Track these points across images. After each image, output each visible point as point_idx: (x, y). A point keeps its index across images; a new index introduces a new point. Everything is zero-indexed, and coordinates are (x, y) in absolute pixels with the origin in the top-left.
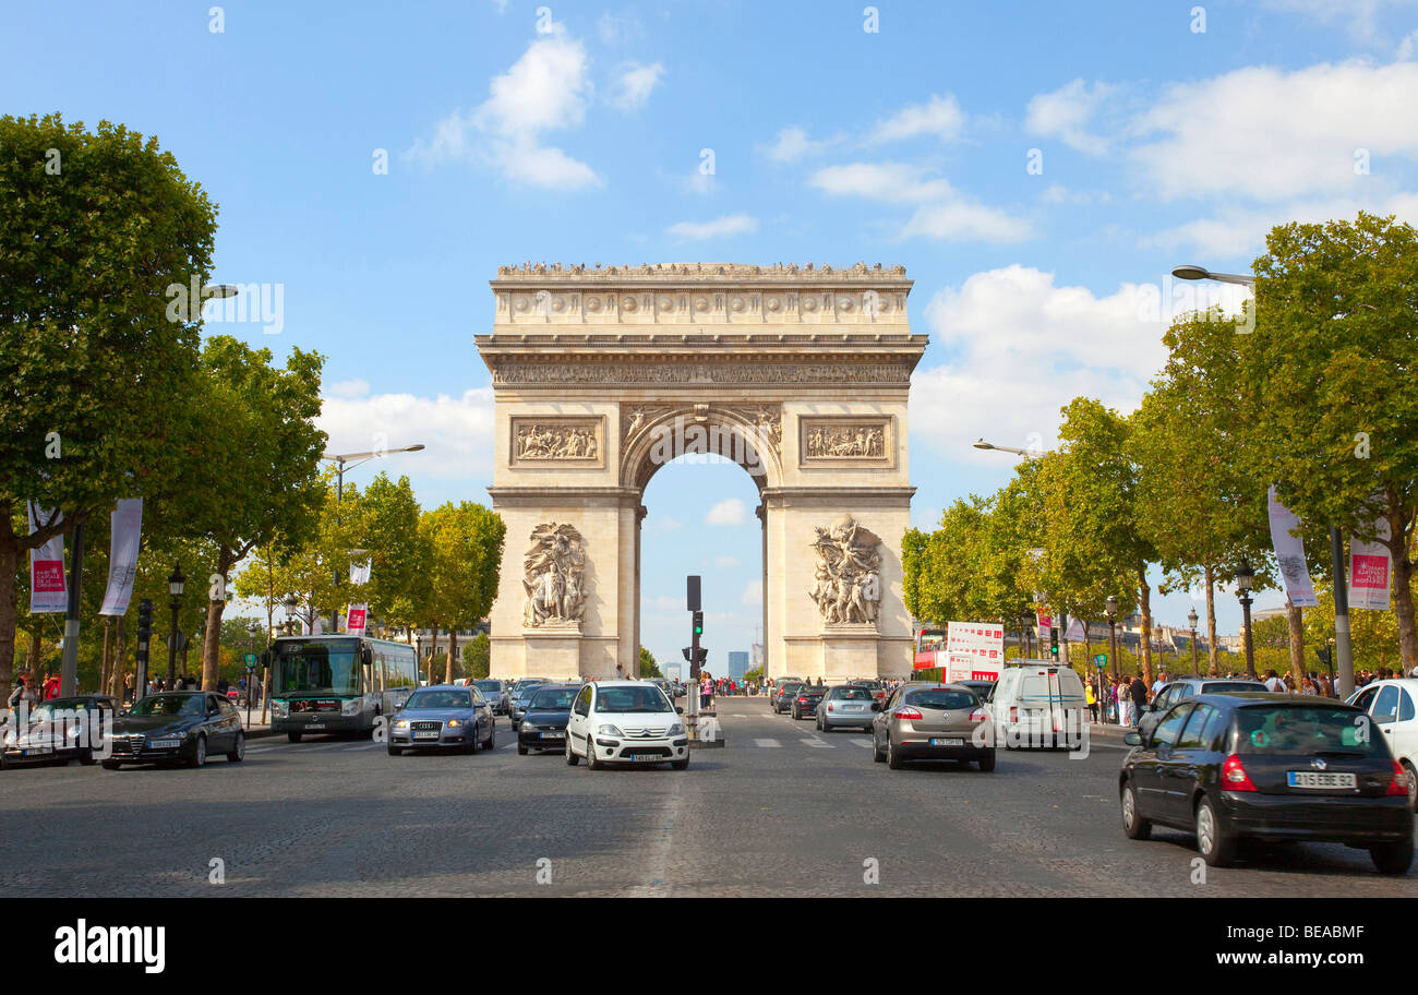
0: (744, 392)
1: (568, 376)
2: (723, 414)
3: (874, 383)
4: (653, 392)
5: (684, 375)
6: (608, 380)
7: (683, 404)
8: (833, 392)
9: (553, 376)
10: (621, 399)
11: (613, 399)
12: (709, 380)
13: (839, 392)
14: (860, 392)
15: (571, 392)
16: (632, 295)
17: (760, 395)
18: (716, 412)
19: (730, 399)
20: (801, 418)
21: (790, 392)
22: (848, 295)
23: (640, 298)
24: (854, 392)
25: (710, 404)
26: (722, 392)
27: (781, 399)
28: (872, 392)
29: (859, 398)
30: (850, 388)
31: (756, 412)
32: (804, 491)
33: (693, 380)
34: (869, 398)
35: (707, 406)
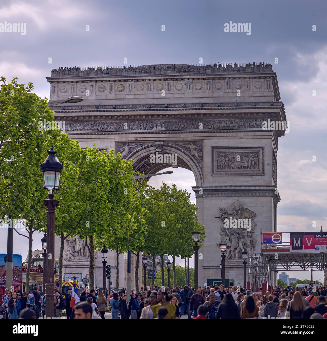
0: (182, 135)
1: (88, 128)
2: (171, 147)
3: (253, 129)
4: (133, 136)
5: (149, 126)
6: (108, 130)
7: (149, 142)
8: (231, 134)
9: (80, 128)
10: (116, 140)
11: (112, 140)
12: (164, 129)
13: (234, 134)
14: (246, 134)
15: (89, 136)
16: (122, 83)
17: (191, 136)
18: (167, 146)
19: (174, 139)
20: (213, 148)
21: (207, 134)
22: (240, 80)
23: (126, 85)
24: (242, 134)
25: (164, 141)
26: (170, 135)
27: (203, 138)
28: (252, 134)
29: (245, 137)
30: (239, 132)
31: (188, 146)
32: (214, 188)
33: (155, 129)
34: (250, 137)
35: (162, 143)
